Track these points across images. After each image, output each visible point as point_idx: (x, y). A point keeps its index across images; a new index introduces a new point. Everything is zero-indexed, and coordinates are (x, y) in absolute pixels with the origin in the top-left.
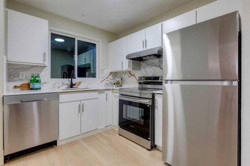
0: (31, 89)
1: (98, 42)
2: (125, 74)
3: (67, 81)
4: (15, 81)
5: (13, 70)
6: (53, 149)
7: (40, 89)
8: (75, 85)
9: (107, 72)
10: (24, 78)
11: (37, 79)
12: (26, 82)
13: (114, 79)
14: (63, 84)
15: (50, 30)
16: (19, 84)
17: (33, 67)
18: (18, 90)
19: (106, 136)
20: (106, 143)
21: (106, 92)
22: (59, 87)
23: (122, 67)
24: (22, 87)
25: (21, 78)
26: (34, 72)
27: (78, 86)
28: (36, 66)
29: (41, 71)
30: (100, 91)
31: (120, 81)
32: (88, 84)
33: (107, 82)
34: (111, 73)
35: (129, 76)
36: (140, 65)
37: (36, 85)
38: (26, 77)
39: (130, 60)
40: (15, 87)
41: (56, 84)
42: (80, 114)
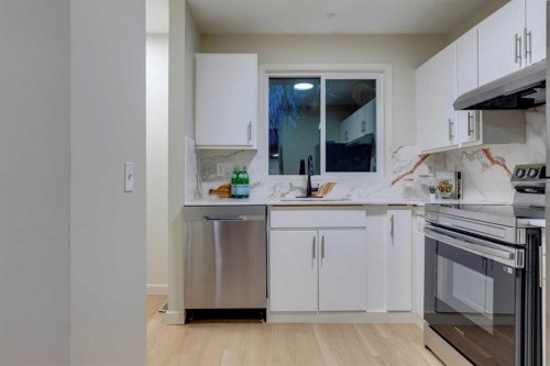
0: (234, 197)
1: (383, 72)
2: (471, 157)
3: (299, 181)
4: (212, 180)
5: (208, 160)
6: (258, 325)
7: (247, 196)
8: (316, 190)
9: (411, 154)
10: (223, 175)
11: (241, 176)
12: (227, 182)
13: (435, 176)
14: (292, 188)
15: (267, 72)
16: (216, 185)
17: (236, 152)
18: (214, 196)
19: (385, 336)
20: (376, 355)
21: (390, 212)
22: (283, 195)
23: (451, 137)
24: (219, 192)
25: (219, 175)
26: (238, 163)
27: (326, 192)
28: (243, 151)
29: (250, 161)
30: (372, 209)
31: (453, 183)
32: (353, 189)
33: (409, 184)
34: (424, 158)
35: (485, 165)
36: (525, 123)
37: (240, 190)
38: (227, 174)
39: (472, 112)
40: (211, 191)
41: (278, 188)
42: (315, 261)
